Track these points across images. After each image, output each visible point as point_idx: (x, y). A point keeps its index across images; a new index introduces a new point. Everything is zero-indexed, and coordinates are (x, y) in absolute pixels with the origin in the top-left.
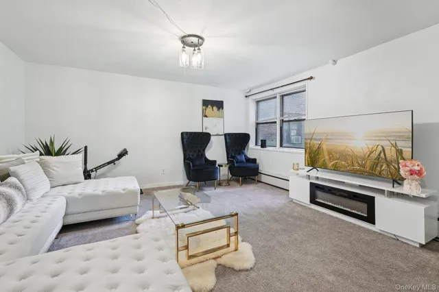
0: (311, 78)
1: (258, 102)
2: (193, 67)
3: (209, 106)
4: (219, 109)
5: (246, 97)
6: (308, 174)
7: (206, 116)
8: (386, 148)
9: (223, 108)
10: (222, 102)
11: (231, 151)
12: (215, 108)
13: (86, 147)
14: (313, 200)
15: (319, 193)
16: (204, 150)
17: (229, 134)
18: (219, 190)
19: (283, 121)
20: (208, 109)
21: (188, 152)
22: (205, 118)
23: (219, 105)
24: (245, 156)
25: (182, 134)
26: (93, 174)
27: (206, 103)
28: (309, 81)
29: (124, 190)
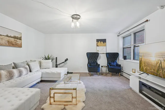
0: (147, 21)
1: (124, 38)
2: (78, 27)
3: (99, 42)
4: (104, 42)
5: (118, 36)
6: (140, 76)
7: (98, 46)
8: (162, 61)
9: (106, 42)
10: (106, 39)
11: (109, 61)
12: (102, 42)
13: (56, 58)
14: (141, 91)
15: (144, 88)
16: (96, 60)
17: (108, 53)
18: (100, 77)
19: (135, 46)
20: (99, 43)
21: (90, 60)
22: (97, 47)
23: (104, 41)
24: (116, 63)
25: (87, 53)
26: (58, 66)
27: (98, 41)
28: (146, 23)
29: (57, 72)
